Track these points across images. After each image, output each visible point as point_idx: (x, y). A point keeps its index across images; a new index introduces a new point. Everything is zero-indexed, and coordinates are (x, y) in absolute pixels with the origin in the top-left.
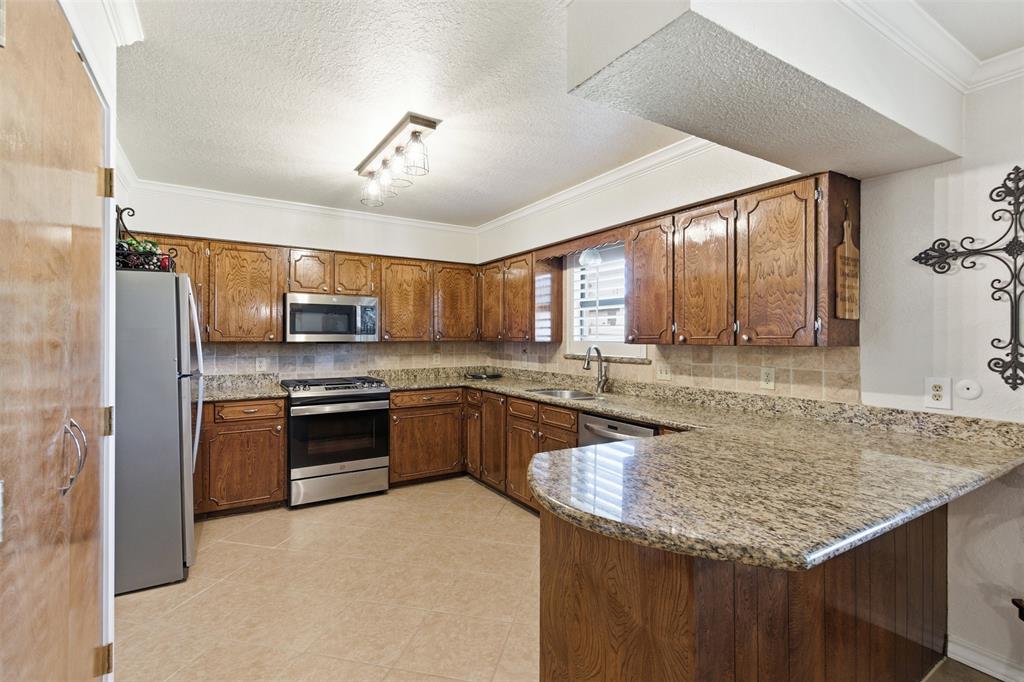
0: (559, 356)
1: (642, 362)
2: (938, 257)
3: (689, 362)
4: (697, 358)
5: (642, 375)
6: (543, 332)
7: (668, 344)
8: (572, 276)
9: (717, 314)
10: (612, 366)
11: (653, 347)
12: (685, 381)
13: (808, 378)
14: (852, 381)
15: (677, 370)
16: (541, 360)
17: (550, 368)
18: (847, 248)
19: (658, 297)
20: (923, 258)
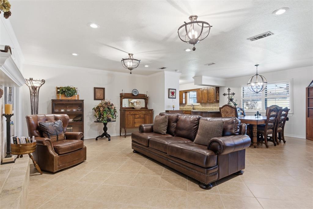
0: (186, 105)
1: (198, 106)
2: (224, 95)
3: (204, 105)
4: (205, 105)
5: (198, 107)
6: (184, 102)
7: (201, 103)
8: (188, 94)
9: (206, 100)
10: (194, 106)
11: (200, 103)
12: (203, 107)
13: (215, 106)
14: (219, 106)
15: (202, 106)
16: (183, 106)
17: (184, 107)
18: (218, 93)
19: (200, 98)
20: (223, 95)
